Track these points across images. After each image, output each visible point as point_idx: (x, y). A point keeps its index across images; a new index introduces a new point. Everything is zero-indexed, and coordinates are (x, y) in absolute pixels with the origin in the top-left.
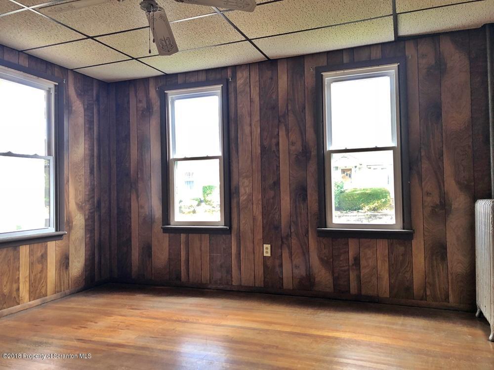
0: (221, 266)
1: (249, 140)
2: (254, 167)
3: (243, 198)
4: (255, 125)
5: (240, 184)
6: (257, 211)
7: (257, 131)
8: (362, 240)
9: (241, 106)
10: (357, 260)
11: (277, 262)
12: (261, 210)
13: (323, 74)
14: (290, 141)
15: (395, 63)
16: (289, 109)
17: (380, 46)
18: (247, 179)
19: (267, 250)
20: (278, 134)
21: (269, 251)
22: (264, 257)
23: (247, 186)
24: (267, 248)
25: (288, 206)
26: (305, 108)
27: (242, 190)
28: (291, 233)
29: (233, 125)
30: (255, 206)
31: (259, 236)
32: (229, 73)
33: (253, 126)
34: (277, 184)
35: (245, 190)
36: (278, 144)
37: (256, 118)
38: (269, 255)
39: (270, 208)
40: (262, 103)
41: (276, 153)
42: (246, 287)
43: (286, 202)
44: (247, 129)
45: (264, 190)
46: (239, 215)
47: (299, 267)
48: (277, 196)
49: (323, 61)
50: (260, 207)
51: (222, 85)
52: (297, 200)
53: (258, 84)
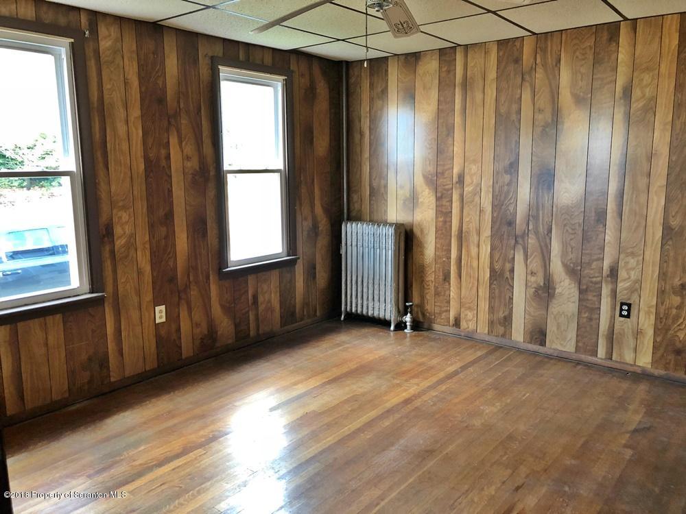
0: (90, 359)
1: (125, 146)
2: (135, 193)
3: (119, 243)
4: (134, 123)
5: (115, 220)
6: (144, 260)
7: (137, 134)
8: (260, 274)
9: (109, 86)
10: (255, 297)
11: (174, 327)
12: (148, 257)
13: (220, 67)
14: (185, 154)
15: (282, 75)
16: (181, 107)
17: (271, 50)
18: (125, 212)
19: (160, 314)
20: (168, 142)
21: (164, 314)
22: (157, 325)
23: (127, 223)
24: (161, 311)
25: (186, 245)
26: (200, 111)
27: (118, 231)
28: (190, 282)
29: (97, 119)
30: (139, 253)
31: (148, 297)
32: (84, 20)
33: (131, 124)
34: (169, 217)
35: (123, 229)
36: (168, 157)
37: (136, 112)
38: (164, 320)
39: (161, 252)
40: (143, 89)
41: (167, 170)
42: (133, 376)
43: (182, 241)
44: (121, 129)
45: (152, 226)
46: (115, 271)
47: (200, 324)
48: (171, 235)
49: (218, 50)
50: (148, 253)
51: (72, 40)
52: (196, 236)
53: (135, 56)
